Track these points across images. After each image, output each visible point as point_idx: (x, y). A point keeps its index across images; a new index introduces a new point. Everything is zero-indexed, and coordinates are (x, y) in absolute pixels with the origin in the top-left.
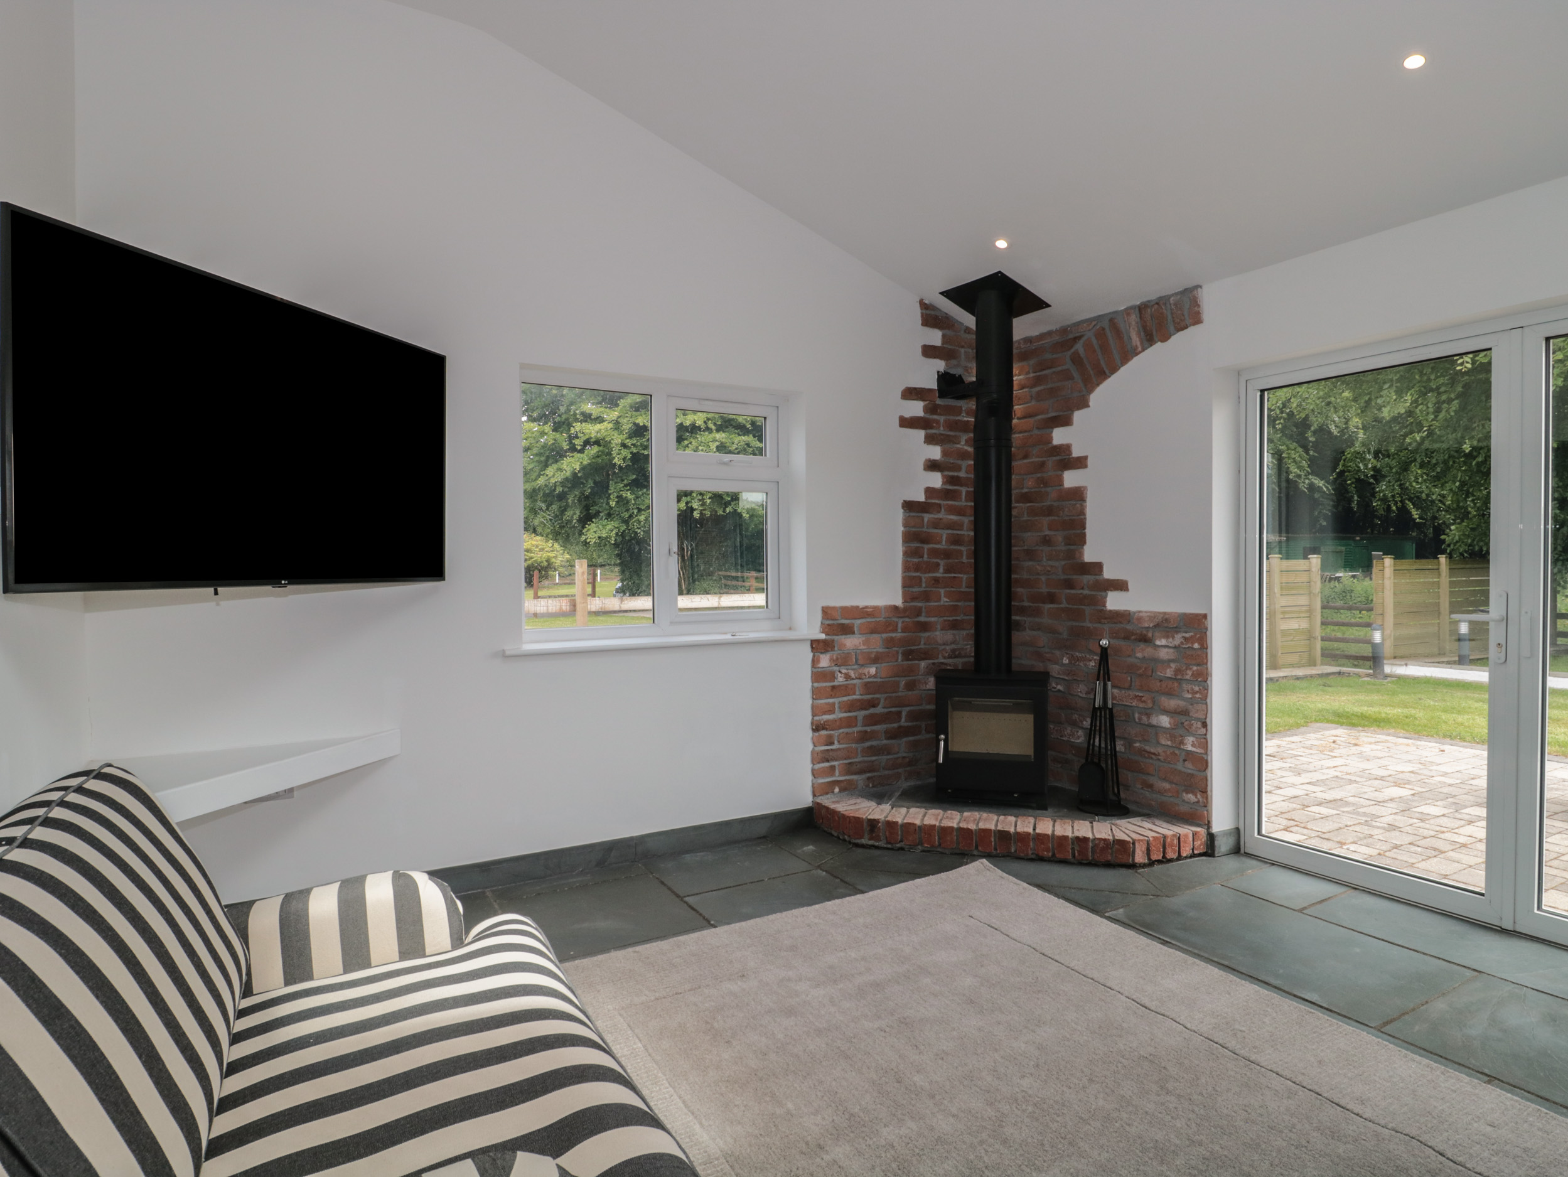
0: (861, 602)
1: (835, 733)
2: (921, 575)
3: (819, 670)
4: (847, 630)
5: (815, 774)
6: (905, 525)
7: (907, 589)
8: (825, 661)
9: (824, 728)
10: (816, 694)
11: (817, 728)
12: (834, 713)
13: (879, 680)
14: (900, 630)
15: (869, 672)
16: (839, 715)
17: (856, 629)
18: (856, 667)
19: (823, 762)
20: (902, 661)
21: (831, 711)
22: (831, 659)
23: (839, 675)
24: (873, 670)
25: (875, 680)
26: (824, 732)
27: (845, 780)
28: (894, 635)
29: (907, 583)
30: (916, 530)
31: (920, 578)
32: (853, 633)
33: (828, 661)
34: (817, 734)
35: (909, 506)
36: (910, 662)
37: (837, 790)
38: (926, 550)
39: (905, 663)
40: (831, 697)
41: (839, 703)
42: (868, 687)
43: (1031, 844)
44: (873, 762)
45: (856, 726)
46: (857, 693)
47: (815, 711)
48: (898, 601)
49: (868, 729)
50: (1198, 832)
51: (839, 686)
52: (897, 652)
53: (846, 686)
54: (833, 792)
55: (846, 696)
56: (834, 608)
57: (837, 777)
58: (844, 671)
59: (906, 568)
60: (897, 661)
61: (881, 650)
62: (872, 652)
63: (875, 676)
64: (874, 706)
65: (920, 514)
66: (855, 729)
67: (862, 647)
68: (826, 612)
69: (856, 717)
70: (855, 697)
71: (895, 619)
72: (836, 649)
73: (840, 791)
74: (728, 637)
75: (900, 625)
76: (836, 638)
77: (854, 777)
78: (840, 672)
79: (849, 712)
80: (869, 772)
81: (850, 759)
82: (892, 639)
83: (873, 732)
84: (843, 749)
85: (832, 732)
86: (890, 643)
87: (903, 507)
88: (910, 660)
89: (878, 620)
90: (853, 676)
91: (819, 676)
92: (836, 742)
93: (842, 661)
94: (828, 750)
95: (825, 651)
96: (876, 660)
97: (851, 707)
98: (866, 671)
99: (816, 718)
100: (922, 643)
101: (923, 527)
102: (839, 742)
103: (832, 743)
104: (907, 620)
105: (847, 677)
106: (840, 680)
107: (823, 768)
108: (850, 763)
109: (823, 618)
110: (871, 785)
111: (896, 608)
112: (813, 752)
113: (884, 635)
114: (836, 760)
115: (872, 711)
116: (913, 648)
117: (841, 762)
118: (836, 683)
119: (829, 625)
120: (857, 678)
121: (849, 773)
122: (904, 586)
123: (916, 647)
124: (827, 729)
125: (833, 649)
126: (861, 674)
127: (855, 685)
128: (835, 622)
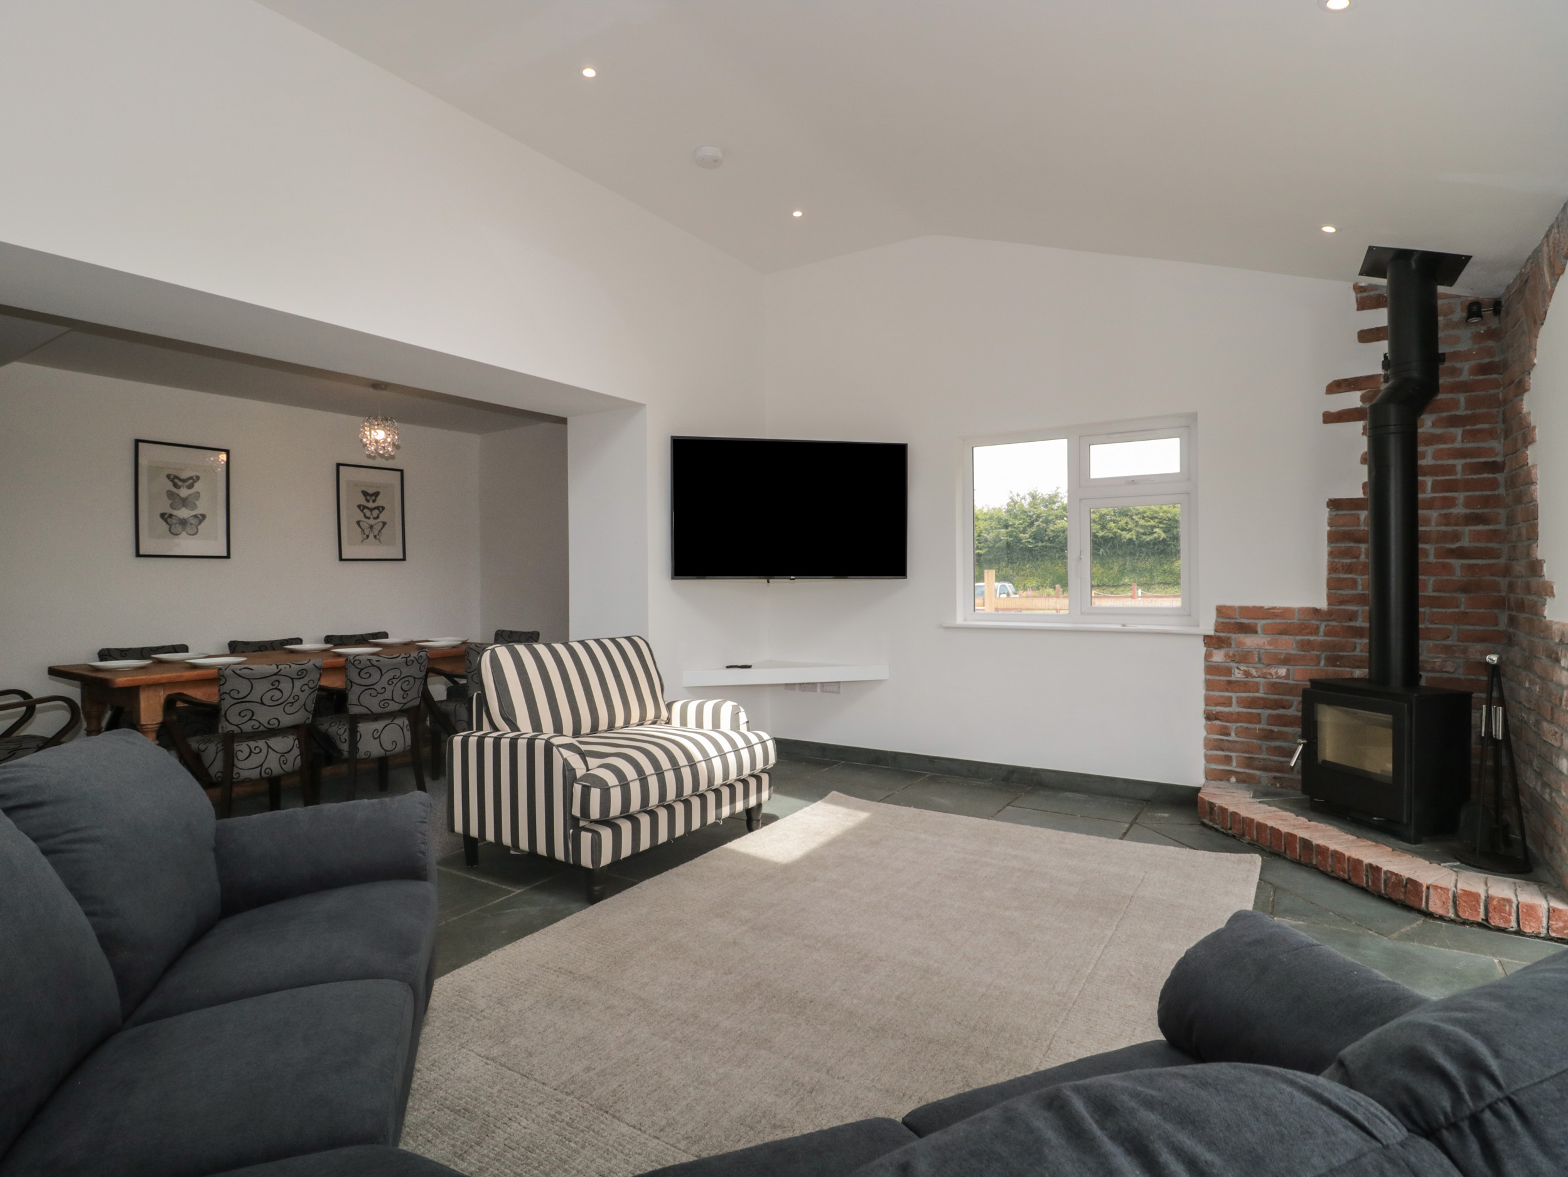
0: (1267, 603)
1: (1233, 726)
2: (1356, 577)
3: (1213, 664)
4: (1248, 629)
5: (1208, 759)
6: (1330, 525)
7: (1333, 591)
8: (1219, 657)
9: (1217, 719)
10: (1209, 685)
11: (1209, 717)
12: (1231, 706)
13: (1291, 682)
14: (1321, 633)
15: (1276, 673)
16: (1235, 708)
17: (1259, 630)
18: (1259, 666)
19: (1217, 750)
20: (1325, 666)
21: (1228, 702)
22: (1227, 655)
23: (1237, 671)
24: (1282, 671)
25: (1285, 681)
26: (1217, 722)
27: (1245, 773)
28: (1312, 638)
29: (1334, 585)
30: (1347, 528)
31: (1355, 582)
32: (1256, 632)
33: (1223, 657)
34: (1209, 723)
35: (1334, 504)
36: (1337, 669)
37: (1233, 779)
38: (1363, 550)
39: (1330, 668)
40: (1227, 690)
41: (1237, 698)
42: (1274, 687)
43: (1330, 860)
44: (1282, 762)
45: (1260, 722)
46: (1261, 691)
47: (1208, 701)
48: (1322, 604)
49: (1275, 729)
50: (1560, 911)
51: (1238, 681)
52: (1318, 658)
53: (1246, 683)
54: (1229, 781)
55: (1245, 692)
56: (1232, 608)
57: (1234, 767)
58: (1242, 668)
59: (1332, 569)
60: (1318, 663)
61: (1293, 652)
62: (1281, 653)
63: (1287, 676)
64: (1283, 707)
65: (1354, 512)
66: (1257, 726)
67: (1267, 647)
68: (1221, 611)
69: (1259, 715)
70: (1257, 695)
71: (1314, 622)
72: (1233, 646)
73: (1238, 781)
74: (1118, 627)
75: (1322, 629)
76: (1233, 636)
77: (1257, 772)
78: (1238, 668)
79: (1250, 708)
80: (1277, 771)
81: (1251, 753)
82: (1309, 641)
83: (1280, 732)
84: (1242, 742)
85: (1228, 724)
86: (1305, 646)
87: (1328, 506)
88: (1339, 666)
89: (1289, 621)
90: (1254, 673)
91: (1211, 669)
92: (1233, 734)
93: (1243, 657)
94: (1223, 740)
95: (1219, 647)
96: (1286, 661)
97: (1252, 703)
98: (1273, 671)
99: (1209, 708)
100: (1358, 649)
101: (1359, 525)
102: (1236, 735)
103: (1228, 734)
104: (1334, 623)
105: (1247, 674)
106: (1237, 675)
107: (1216, 755)
108: (1250, 758)
109: (1218, 616)
110: (1278, 785)
111: (1316, 611)
112: (1206, 739)
113: (1299, 638)
114: (1233, 752)
115: (1281, 711)
116: (1342, 654)
117: (1240, 754)
118: (1233, 678)
119: (1223, 623)
120: (1259, 677)
121: (1248, 766)
122: (1330, 587)
123: (1346, 654)
124: (1220, 720)
125: (1229, 645)
126: (1266, 674)
127: (1257, 683)
128: (1232, 621)
